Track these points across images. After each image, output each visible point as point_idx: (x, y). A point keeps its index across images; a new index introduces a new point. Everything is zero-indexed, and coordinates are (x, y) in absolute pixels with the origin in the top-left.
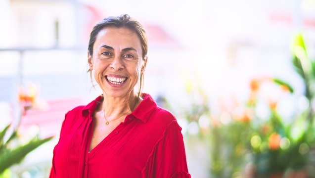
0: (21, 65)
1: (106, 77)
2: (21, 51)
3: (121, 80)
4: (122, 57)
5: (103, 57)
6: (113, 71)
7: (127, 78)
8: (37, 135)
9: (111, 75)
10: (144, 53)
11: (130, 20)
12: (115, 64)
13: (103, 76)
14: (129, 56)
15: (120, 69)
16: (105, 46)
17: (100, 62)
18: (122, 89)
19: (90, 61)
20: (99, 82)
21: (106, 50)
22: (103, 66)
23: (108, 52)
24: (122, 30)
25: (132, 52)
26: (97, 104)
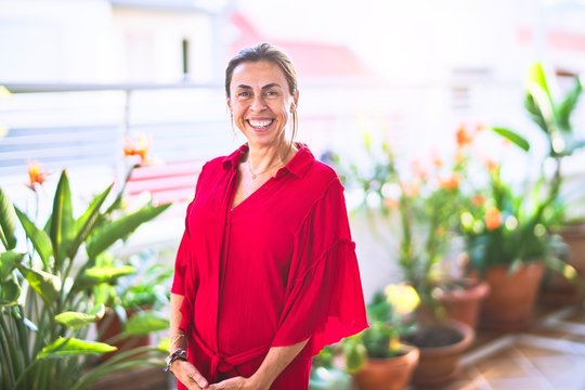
0: (127, 108)
1: (248, 121)
2: (128, 89)
3: (266, 123)
4: (263, 95)
5: (242, 98)
6: (254, 113)
7: (273, 120)
8: (150, 203)
9: (253, 119)
10: (292, 87)
11: (270, 50)
12: (255, 106)
13: (244, 120)
14: (272, 93)
15: (262, 111)
16: (243, 86)
17: (239, 104)
18: (269, 133)
19: (229, 103)
20: (240, 128)
21: (243, 90)
22: (242, 108)
23: (246, 91)
24: (259, 64)
25: (275, 88)
26: (242, 154)
